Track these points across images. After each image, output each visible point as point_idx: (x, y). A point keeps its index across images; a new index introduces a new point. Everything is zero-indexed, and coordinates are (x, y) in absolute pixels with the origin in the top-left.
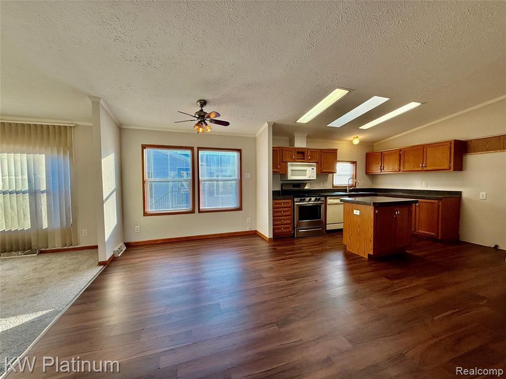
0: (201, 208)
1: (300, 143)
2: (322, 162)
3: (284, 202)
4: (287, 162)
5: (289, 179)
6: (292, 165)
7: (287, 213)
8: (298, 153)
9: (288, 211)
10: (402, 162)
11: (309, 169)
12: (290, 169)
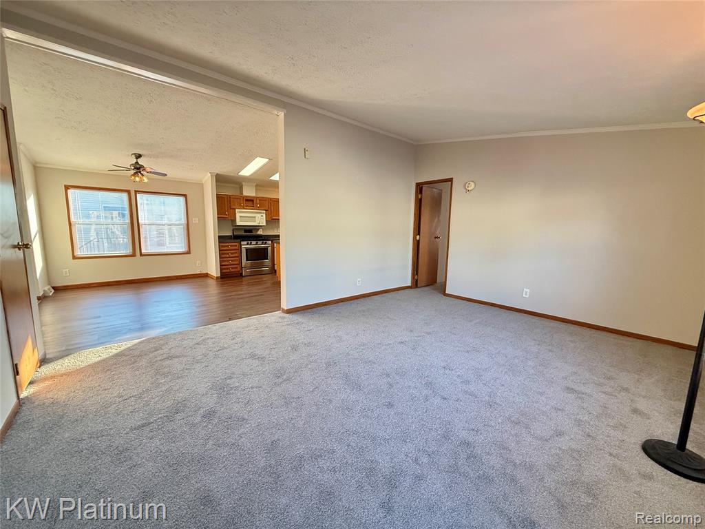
0: (143, 252)
1: (249, 192)
2: (272, 210)
3: (231, 245)
4: (235, 209)
5: (237, 224)
6: (240, 212)
7: (234, 255)
8: (247, 200)
9: (236, 253)
11: (259, 215)
12: (238, 215)
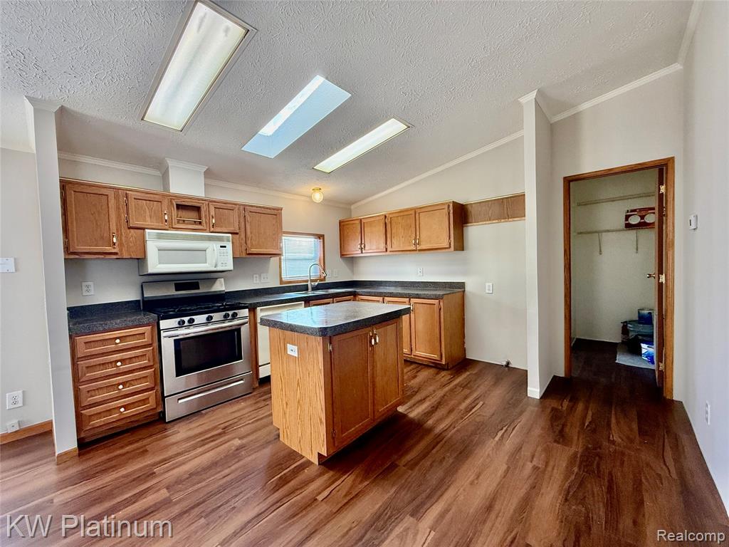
1: (186, 184)
2: (248, 233)
3: (126, 334)
4: (142, 229)
5: (151, 271)
6: (160, 237)
7: (136, 364)
8: (179, 207)
9: (142, 356)
10: (389, 235)
11: (215, 246)
12: (152, 246)
